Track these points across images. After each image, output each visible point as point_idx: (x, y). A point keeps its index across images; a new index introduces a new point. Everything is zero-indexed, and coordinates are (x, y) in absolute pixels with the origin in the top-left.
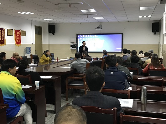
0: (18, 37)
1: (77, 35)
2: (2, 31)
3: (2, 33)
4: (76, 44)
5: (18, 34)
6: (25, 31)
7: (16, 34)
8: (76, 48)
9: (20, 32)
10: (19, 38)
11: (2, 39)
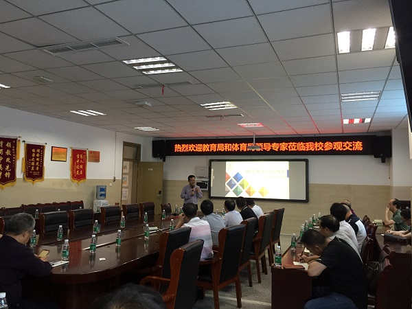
0: (80, 164)
1: (211, 161)
2: (38, 151)
3: (38, 155)
4: (207, 180)
5: (80, 159)
6: (99, 152)
7: (74, 158)
9: (84, 155)
10: (81, 167)
11: (37, 168)
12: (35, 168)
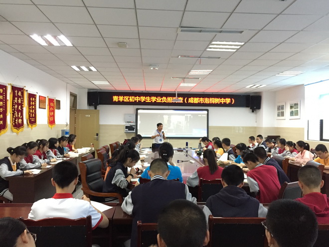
0: (52, 111)
1: (137, 109)
2: (34, 99)
3: (33, 103)
4: (134, 124)
5: (52, 107)
6: (60, 101)
7: (50, 107)
8: (134, 131)
9: (54, 103)
10: (53, 113)
11: (33, 116)
12: (32, 115)
